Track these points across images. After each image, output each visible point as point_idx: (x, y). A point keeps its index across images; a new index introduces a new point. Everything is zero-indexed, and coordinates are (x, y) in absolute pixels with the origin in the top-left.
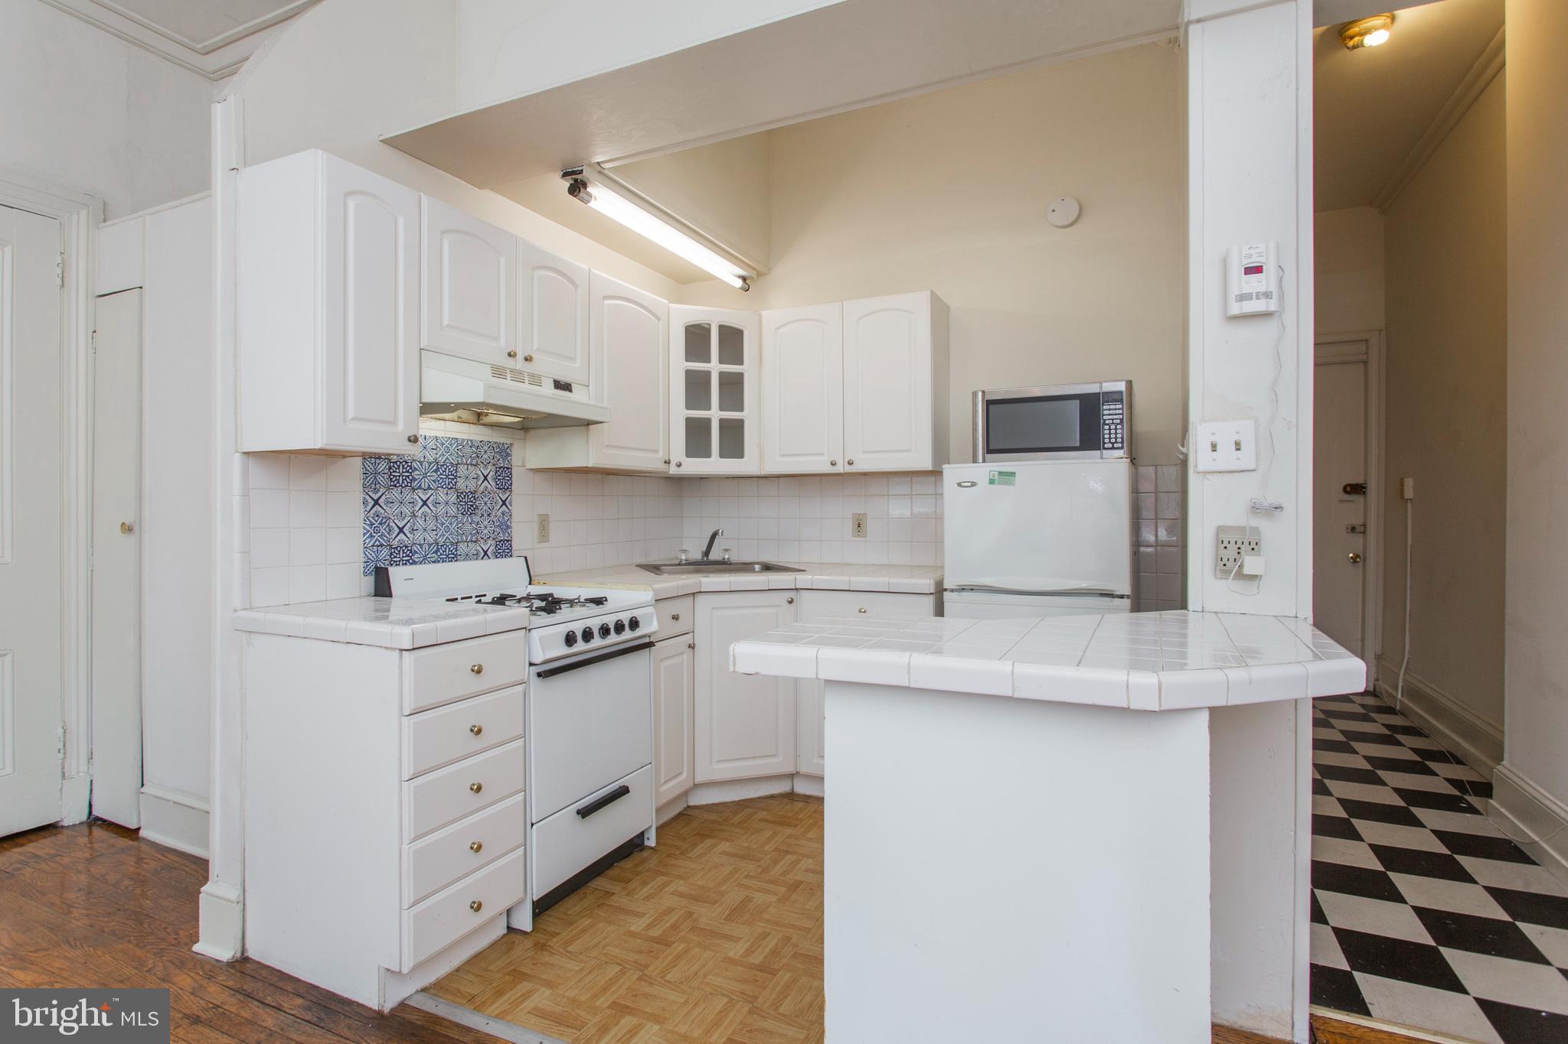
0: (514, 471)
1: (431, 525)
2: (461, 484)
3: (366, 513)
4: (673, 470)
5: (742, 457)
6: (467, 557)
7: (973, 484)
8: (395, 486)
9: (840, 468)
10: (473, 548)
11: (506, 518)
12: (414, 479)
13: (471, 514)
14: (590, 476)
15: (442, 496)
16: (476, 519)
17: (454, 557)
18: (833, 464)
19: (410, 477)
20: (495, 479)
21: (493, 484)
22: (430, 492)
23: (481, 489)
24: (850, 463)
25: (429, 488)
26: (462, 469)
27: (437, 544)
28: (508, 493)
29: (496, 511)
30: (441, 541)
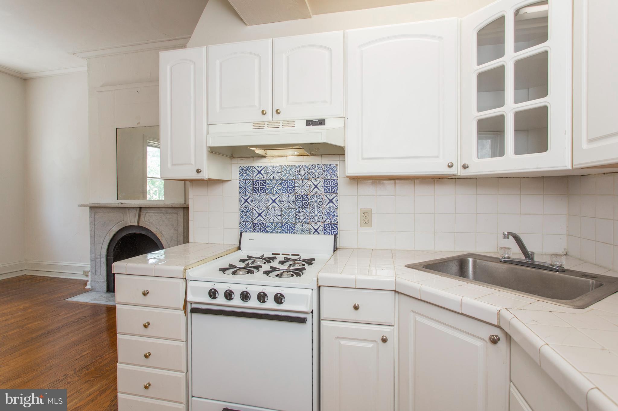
0: (339, 181)
1: (278, 213)
2: (298, 191)
3: (241, 206)
6: (302, 232)
8: (256, 193)
10: (306, 227)
11: (333, 211)
12: (267, 189)
13: (305, 207)
15: (285, 197)
16: (309, 210)
17: (292, 230)
19: (265, 188)
20: (324, 187)
21: (322, 190)
22: (277, 195)
23: (313, 193)
25: (277, 193)
26: (298, 183)
27: (282, 223)
28: (334, 195)
29: (325, 206)
30: (285, 222)
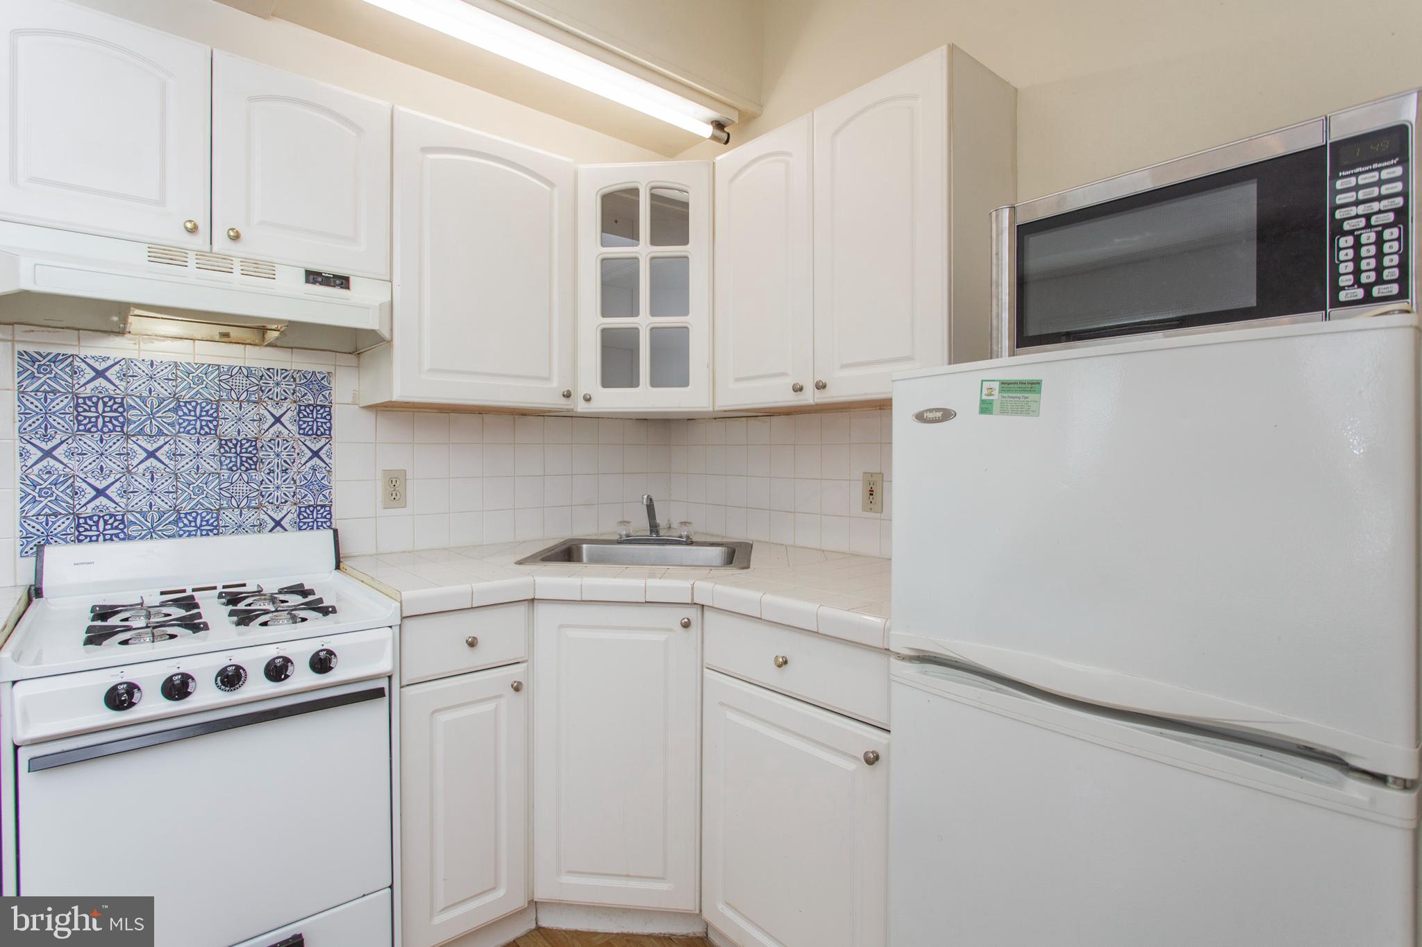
0: (336, 410)
1: (165, 484)
2: (228, 429)
3: (25, 468)
4: (581, 407)
5: (686, 384)
6: (239, 529)
7: (947, 415)
8: (89, 431)
9: (810, 397)
10: (251, 517)
11: (320, 476)
12: (129, 422)
13: (247, 469)
14: (487, 418)
15: (187, 444)
16: (258, 476)
17: (215, 529)
18: (798, 389)
19: (121, 419)
20: (298, 421)
21: (294, 428)
22: (162, 440)
23: (270, 435)
24: (821, 386)
25: (161, 433)
26: (229, 409)
27: (178, 511)
28: (323, 441)
29: (300, 465)
30: (186, 507)
